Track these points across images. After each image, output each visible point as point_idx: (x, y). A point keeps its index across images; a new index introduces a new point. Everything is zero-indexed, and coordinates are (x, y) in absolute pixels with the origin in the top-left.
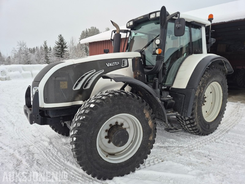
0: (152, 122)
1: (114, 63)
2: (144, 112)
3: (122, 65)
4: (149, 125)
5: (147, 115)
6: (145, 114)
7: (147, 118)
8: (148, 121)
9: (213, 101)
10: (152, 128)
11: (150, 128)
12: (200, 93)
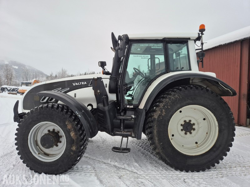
0: (75, 134)
1: (81, 83)
2: (66, 124)
3: (90, 84)
4: (71, 136)
5: (69, 127)
6: (67, 125)
7: (69, 129)
8: (71, 132)
9: (208, 131)
10: (75, 139)
11: (72, 138)
12: (160, 115)
